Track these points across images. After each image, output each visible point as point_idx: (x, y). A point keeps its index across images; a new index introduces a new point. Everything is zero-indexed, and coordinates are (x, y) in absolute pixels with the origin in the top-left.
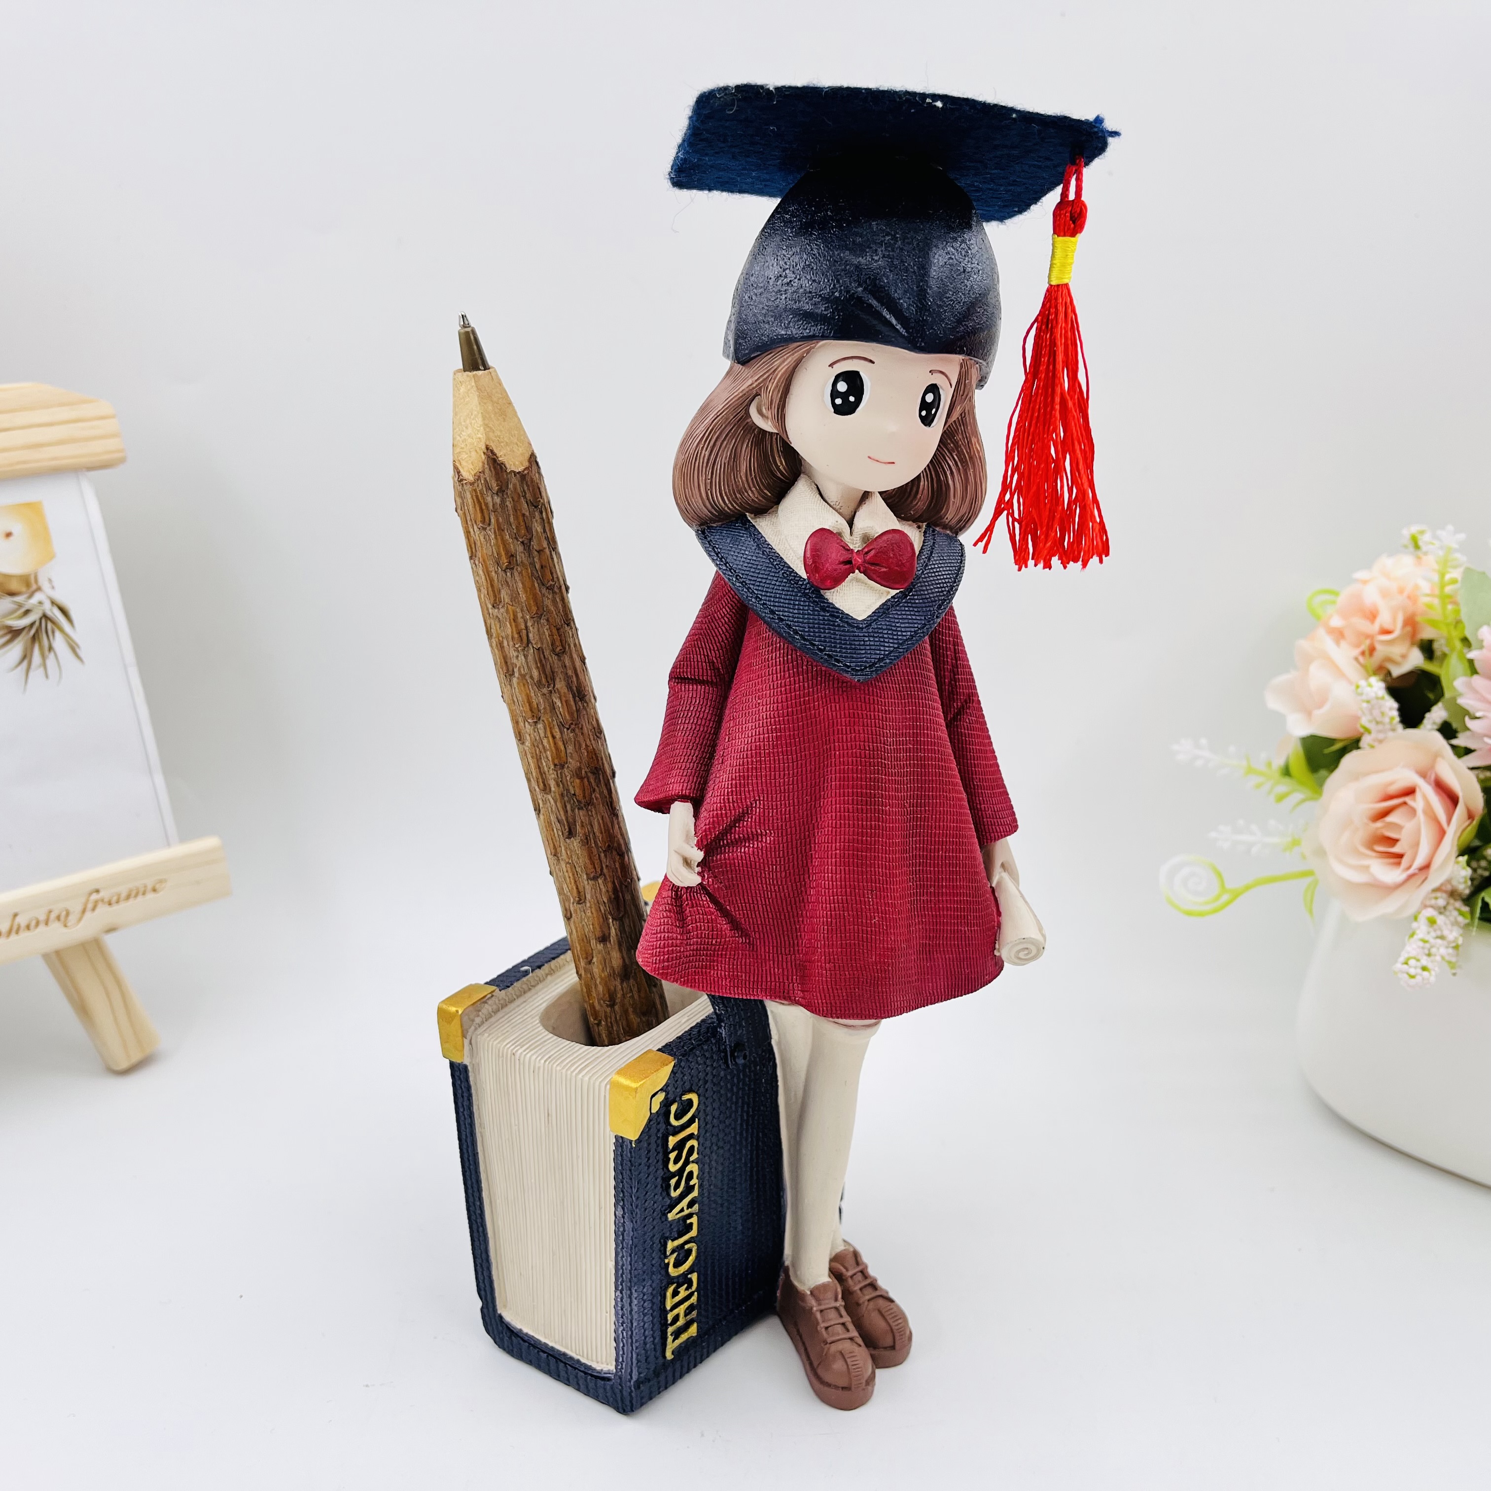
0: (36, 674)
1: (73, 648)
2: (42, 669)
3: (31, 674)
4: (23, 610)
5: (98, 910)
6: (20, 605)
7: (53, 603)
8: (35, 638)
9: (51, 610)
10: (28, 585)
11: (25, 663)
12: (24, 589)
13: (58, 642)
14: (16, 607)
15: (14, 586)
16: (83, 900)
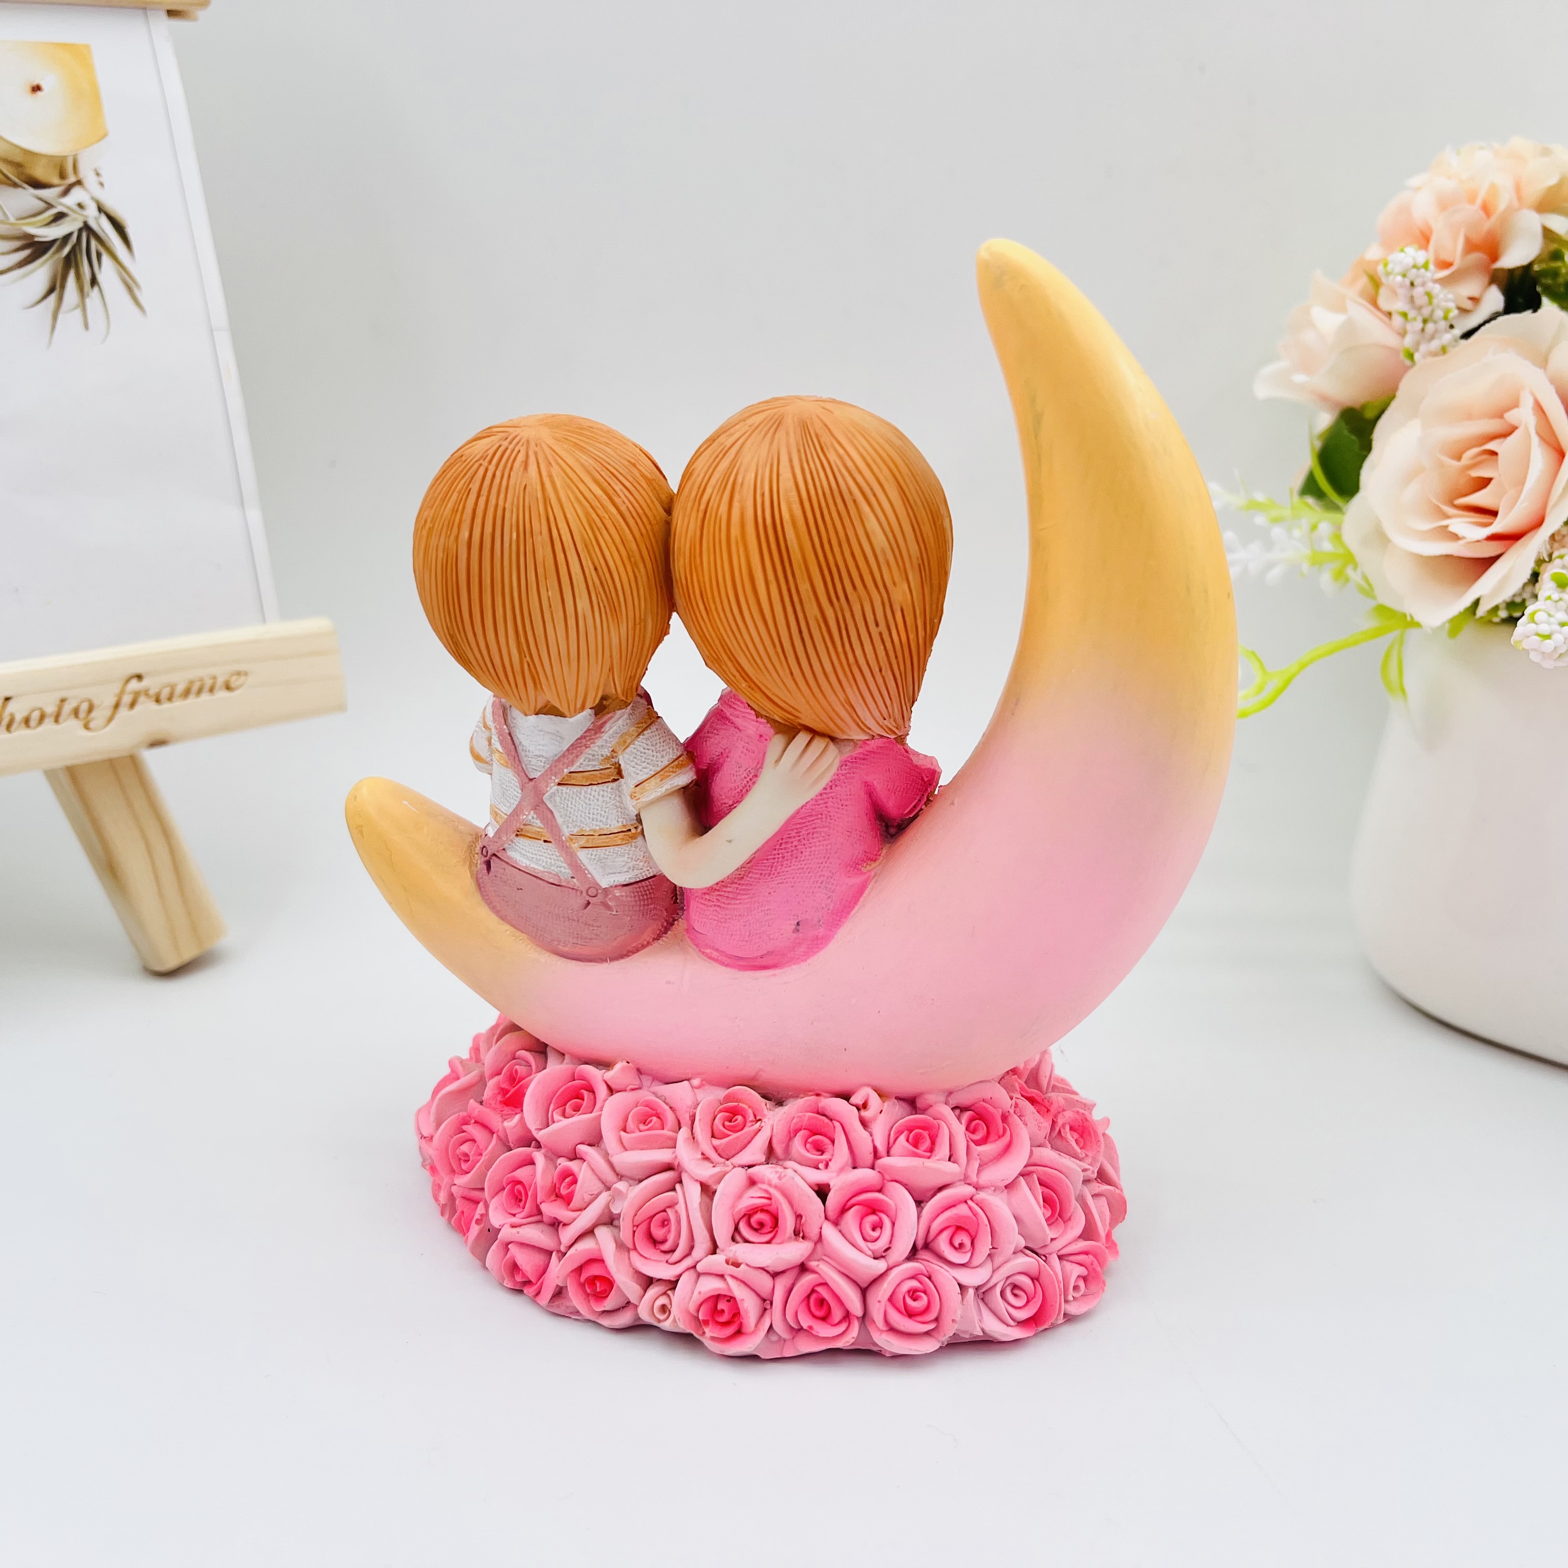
0: (70, 318)
1: (130, 285)
2: (78, 313)
3: (61, 317)
4: (53, 212)
5: (138, 708)
6: (50, 206)
7: (100, 209)
8: (70, 262)
9: (97, 219)
10: (63, 176)
11: (53, 297)
12: (55, 180)
13: (107, 272)
14: (42, 205)
15: (40, 173)
16: (116, 688)
